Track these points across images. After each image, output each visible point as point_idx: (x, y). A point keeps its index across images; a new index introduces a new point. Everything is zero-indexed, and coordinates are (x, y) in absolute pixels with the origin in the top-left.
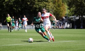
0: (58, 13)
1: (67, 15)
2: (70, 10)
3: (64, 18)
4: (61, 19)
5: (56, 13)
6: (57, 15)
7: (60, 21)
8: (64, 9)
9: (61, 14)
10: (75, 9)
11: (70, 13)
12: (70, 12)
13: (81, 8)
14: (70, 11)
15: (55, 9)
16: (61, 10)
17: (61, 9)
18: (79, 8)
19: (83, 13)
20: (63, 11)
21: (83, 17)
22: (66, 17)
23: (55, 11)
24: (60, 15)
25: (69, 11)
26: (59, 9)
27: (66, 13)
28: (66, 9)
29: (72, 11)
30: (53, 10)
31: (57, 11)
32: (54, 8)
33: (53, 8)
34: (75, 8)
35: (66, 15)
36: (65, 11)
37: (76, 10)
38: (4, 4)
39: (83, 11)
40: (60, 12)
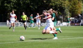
0: (74, 10)
3: (80, 15)
4: (76, 17)
5: (71, 11)
6: (72, 13)
7: (76, 18)
9: (77, 12)
15: (71, 7)
20: (78, 8)
23: (71, 8)
24: (75, 13)
26: (75, 6)
30: (69, 8)
31: (73, 8)
33: (69, 6)
38: (21, 2)
40: (75, 10)
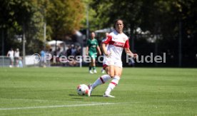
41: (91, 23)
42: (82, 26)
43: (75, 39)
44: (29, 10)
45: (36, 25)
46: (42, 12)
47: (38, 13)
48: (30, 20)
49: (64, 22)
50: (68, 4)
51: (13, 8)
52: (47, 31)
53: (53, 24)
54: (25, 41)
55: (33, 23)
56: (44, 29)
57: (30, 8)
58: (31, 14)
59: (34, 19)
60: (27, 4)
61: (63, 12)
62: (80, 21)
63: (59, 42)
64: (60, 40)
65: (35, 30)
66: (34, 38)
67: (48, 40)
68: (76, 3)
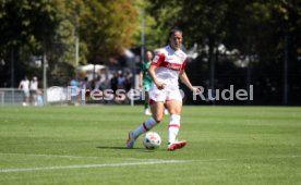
1: (142, 42)
2: (156, 19)
8: (128, 13)
10: (180, 13)
11: (159, 30)
12: (154, 28)
13: (206, 11)
14: (159, 23)
16: (113, 15)
17: (112, 11)
18: (198, 8)
19: (219, 31)
21: (218, 52)
22: (136, 51)
25: (151, 20)
27: (137, 34)
28: (140, 12)
29: (167, 24)
32: (83, 6)
34: (180, 8)
35: (139, 39)
36: (131, 20)
37: (186, 18)
39: (219, 22)
41: (147, 37)
42: (135, 42)
43: (123, 62)
44: (52, 18)
45: (63, 41)
46: (72, 21)
47: (66, 23)
48: (54, 34)
49: (106, 36)
50: (112, 7)
51: (28, 14)
52: (80, 49)
53: (89, 39)
54: (46, 66)
55: (60, 37)
56: (75, 47)
57: (54, 14)
58: (56, 23)
59: (61, 31)
60: (49, 8)
61: (105, 21)
62: (131, 35)
63: (98, 67)
64: (101, 63)
65: (61, 49)
66: (60, 60)
67: (82, 64)
68: (124, 7)
